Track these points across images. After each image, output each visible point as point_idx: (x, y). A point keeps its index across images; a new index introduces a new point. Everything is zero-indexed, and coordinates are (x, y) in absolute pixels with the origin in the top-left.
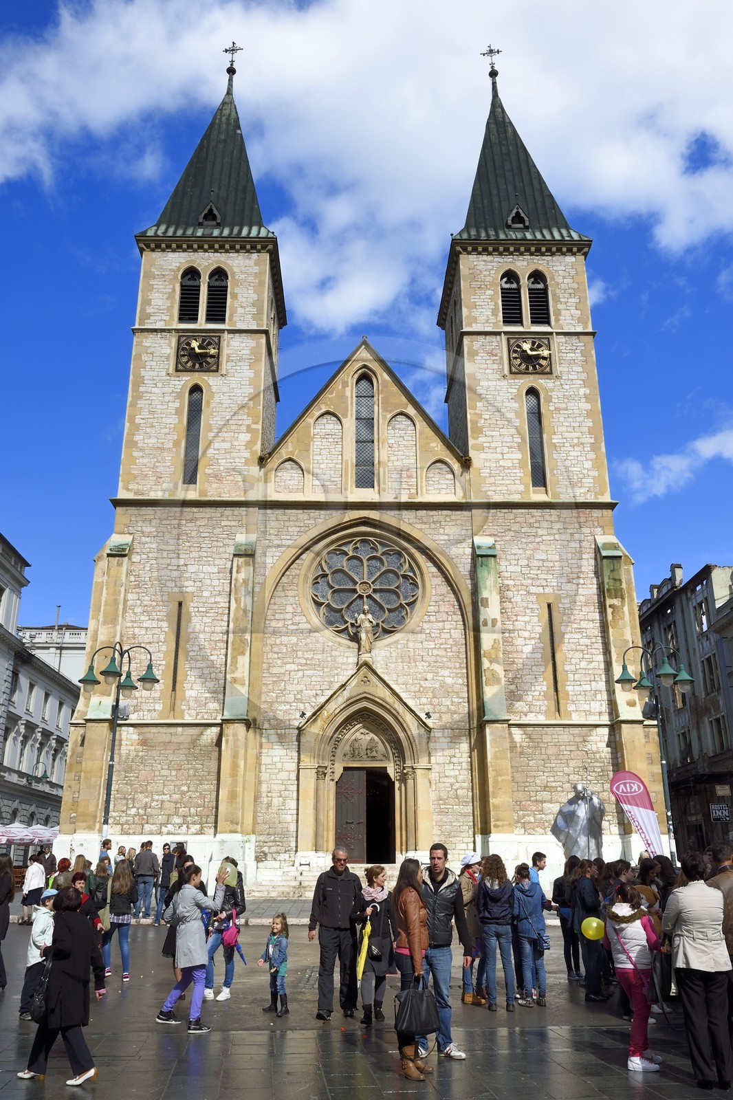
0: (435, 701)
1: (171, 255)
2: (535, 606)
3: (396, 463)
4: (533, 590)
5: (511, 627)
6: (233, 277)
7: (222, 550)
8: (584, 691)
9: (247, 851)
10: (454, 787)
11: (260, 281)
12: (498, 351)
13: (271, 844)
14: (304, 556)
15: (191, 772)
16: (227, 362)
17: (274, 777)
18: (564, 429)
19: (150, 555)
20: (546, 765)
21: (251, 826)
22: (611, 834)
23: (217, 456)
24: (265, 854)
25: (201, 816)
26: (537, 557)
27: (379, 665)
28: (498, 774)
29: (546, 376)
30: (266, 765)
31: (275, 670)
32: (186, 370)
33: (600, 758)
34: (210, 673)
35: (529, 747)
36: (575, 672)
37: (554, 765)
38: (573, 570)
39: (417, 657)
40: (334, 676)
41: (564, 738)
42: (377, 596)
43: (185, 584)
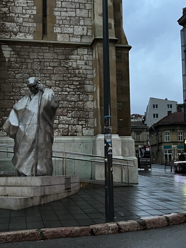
8: (69, 17)
41: (49, 55)
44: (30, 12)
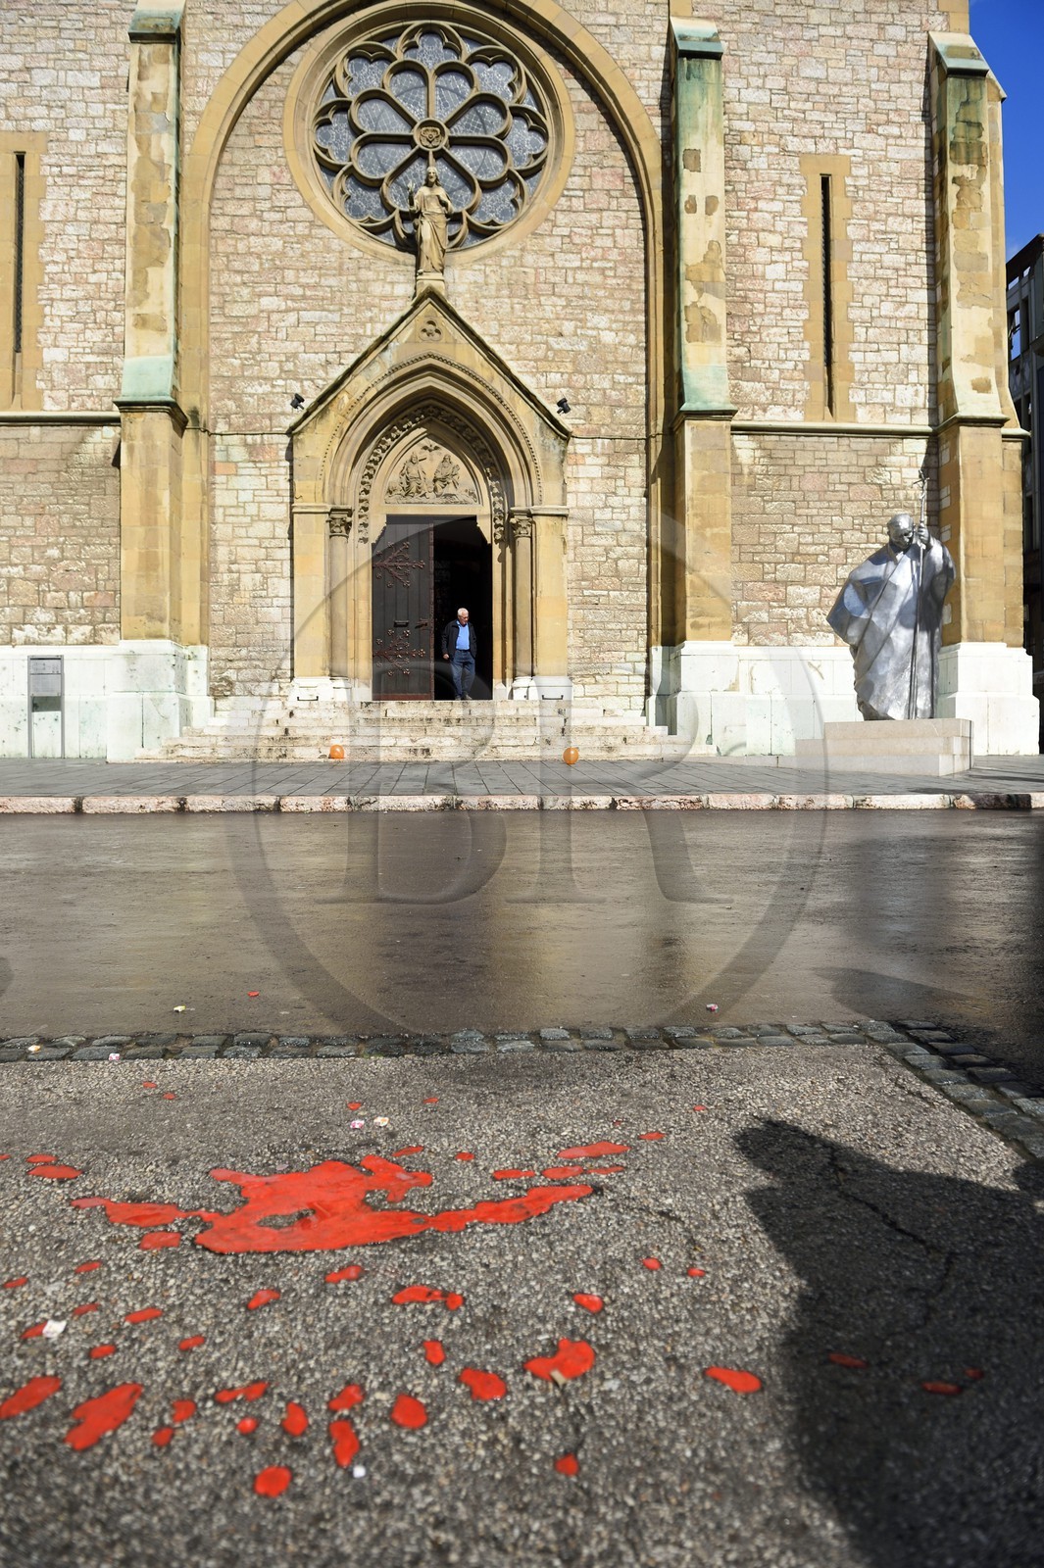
0: (579, 379)
2: (796, 180)
4: (793, 144)
5: (744, 223)
7: (108, 34)
8: (885, 364)
9: (191, 677)
10: (612, 555)
13: (241, 664)
14: (294, 57)
15: (66, 520)
17: (242, 532)
20: (799, 512)
21: (197, 628)
24: (230, 683)
25: (91, 608)
26: (807, 72)
27: (462, 300)
28: (706, 522)
30: (225, 507)
31: (236, 310)
33: (907, 499)
34: (94, 312)
35: (766, 475)
36: (869, 324)
37: (815, 512)
38: (880, 105)
39: (543, 286)
40: (363, 324)
41: (839, 457)
42: (459, 155)
43: (30, 115)
44: (794, 354)
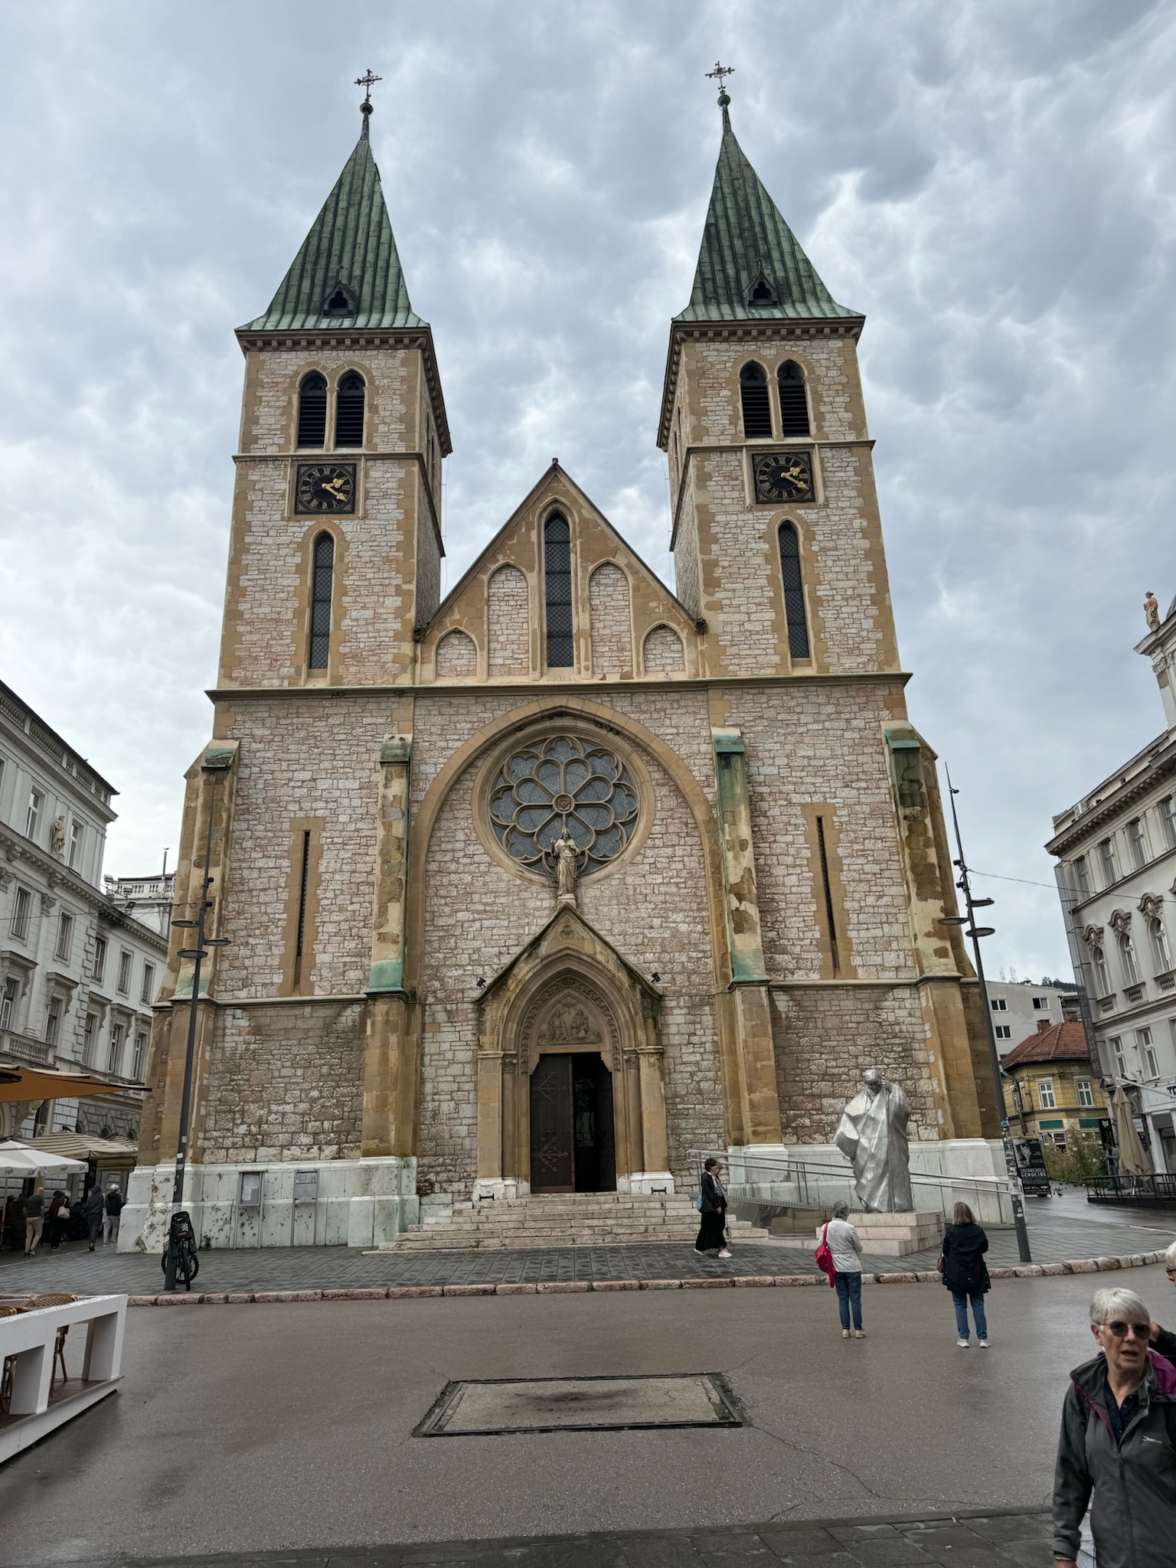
0: (666, 957)
1: (285, 355)
2: (800, 821)
3: (602, 632)
4: (796, 798)
5: (767, 851)
6: (372, 382)
7: (366, 757)
8: (874, 937)
9: (405, 1181)
10: (696, 1078)
11: (408, 388)
12: (739, 473)
13: (439, 1169)
14: (479, 763)
15: (325, 1070)
16: (366, 498)
17: (441, 1072)
18: (832, 576)
19: (264, 767)
20: (825, 1044)
21: (410, 1144)
22: (920, 1140)
23: (354, 629)
24: (432, 1184)
25: (338, 1133)
26: (802, 753)
27: (586, 910)
28: (756, 1057)
29: (806, 505)
30: (431, 1055)
31: (441, 922)
32: (309, 512)
33: (901, 1032)
34: (350, 929)
36: (860, 911)
37: (835, 1043)
38: (851, 770)
39: (639, 897)
40: (523, 927)
41: (848, 1004)
42: (581, 814)
43: (314, 806)
44: (809, 935)
